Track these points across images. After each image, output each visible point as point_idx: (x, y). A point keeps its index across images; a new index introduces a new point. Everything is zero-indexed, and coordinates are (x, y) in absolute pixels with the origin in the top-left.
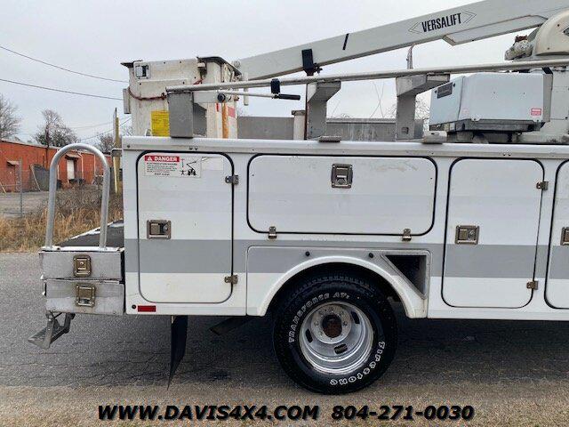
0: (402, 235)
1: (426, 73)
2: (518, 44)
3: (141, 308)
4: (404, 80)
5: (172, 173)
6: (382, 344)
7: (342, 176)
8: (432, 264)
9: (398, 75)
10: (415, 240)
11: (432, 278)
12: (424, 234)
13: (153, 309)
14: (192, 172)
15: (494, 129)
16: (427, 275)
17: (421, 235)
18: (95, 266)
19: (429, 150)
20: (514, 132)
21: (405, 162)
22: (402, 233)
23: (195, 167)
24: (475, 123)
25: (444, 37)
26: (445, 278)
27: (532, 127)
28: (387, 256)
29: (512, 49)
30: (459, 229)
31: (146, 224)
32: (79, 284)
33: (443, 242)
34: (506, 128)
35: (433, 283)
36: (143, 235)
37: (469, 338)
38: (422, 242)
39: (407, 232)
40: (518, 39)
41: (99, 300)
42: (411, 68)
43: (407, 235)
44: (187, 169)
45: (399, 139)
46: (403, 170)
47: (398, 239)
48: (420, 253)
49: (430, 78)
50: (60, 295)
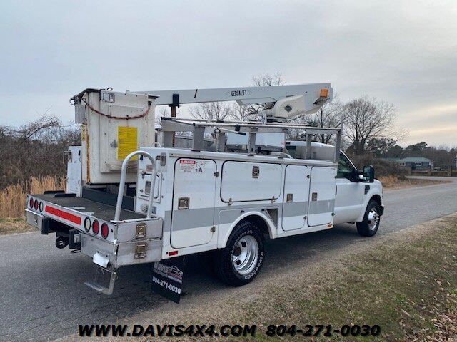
3: (171, 253)
5: (192, 171)
7: (256, 172)
8: (280, 212)
10: (275, 202)
13: (176, 252)
14: (200, 170)
15: (271, 150)
16: (278, 218)
18: (148, 230)
19: (280, 161)
22: (272, 198)
23: (202, 167)
26: (283, 218)
27: (282, 150)
28: (267, 210)
31: (177, 201)
32: (139, 244)
33: (282, 202)
34: (274, 150)
36: (176, 208)
38: (277, 202)
39: (274, 198)
41: (148, 252)
43: (273, 200)
44: (198, 168)
47: (271, 202)
48: (277, 207)
50: (126, 252)
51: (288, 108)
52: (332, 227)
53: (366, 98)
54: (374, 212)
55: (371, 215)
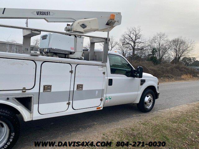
0: (22, 90)
1: (32, 30)
2: (68, 26)
4: (25, 31)
6: (13, 134)
8: (34, 100)
9: (23, 29)
10: (27, 91)
11: (34, 105)
12: (31, 89)
15: (60, 52)
16: (32, 104)
17: (30, 89)
19: (33, 58)
20: (67, 54)
21: (23, 62)
22: (22, 89)
24: (53, 49)
25: (45, 19)
26: (39, 104)
27: (71, 53)
28: (16, 98)
29: (66, 28)
30: (44, 86)
33: (39, 92)
34: (64, 53)
35: (35, 107)
37: (52, 123)
38: (31, 92)
39: (24, 89)
40: (68, 25)
42: (27, 27)
43: (24, 90)
45: (24, 53)
46: (22, 65)
47: (21, 92)
48: (30, 96)
49: (33, 32)
51: (84, 26)
52: (101, 109)
53: (181, 38)
54: (149, 97)
55: (147, 99)
